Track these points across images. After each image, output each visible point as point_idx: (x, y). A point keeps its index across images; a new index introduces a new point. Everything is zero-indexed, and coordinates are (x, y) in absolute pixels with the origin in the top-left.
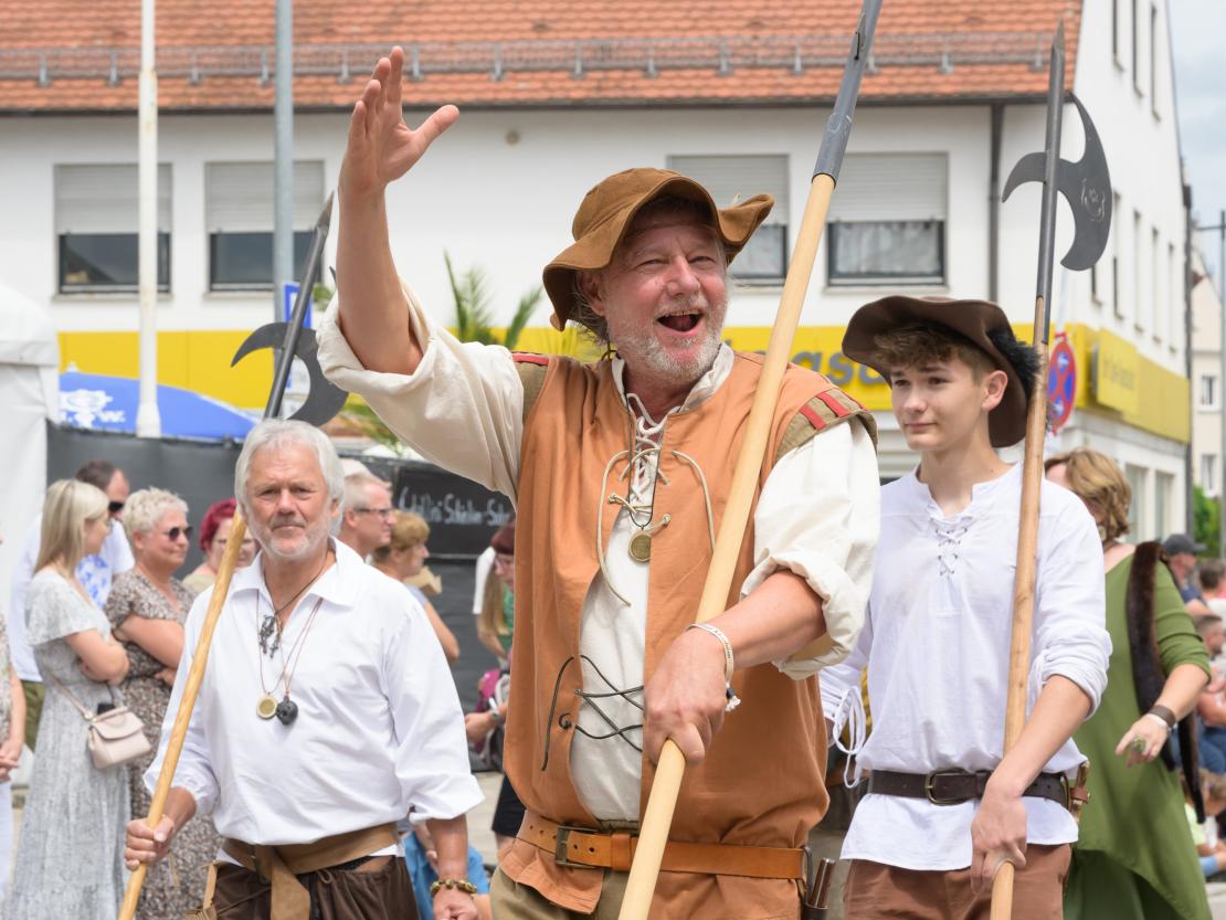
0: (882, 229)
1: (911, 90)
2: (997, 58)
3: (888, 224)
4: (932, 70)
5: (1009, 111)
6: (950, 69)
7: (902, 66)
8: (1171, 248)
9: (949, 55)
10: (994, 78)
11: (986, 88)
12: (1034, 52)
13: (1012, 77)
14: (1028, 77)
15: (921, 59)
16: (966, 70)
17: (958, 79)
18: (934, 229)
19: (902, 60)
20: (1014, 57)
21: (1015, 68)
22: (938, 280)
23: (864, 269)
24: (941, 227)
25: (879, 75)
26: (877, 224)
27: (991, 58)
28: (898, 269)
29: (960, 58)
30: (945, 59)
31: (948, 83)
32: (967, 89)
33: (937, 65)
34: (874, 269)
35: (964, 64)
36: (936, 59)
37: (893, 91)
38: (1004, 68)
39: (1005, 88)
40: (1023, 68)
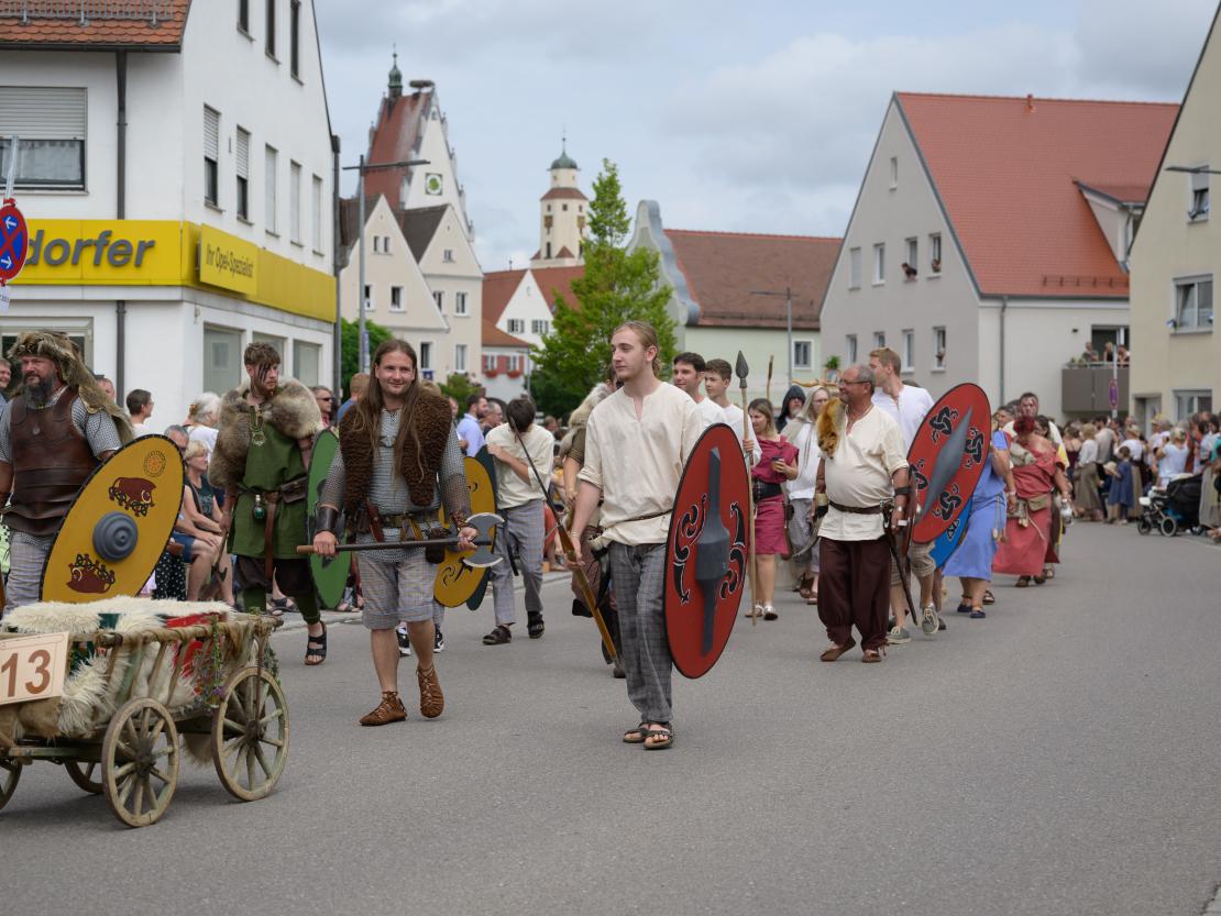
0: (37, 145)
1: (52, 38)
2: (124, 17)
3: (42, 142)
4: (74, 23)
5: (131, 57)
6: (87, 23)
7: (49, 19)
8: (317, 179)
9: (85, 12)
10: (121, 31)
11: (113, 39)
12: (151, 12)
13: (134, 31)
14: (146, 31)
15: (64, 15)
16: (101, 24)
17: (93, 31)
18: (77, 147)
19: (51, 15)
20: (136, 17)
21: (136, 25)
22: (81, 186)
23: (22, 177)
24: (82, 143)
25: (31, 25)
26: (33, 140)
27: (118, 16)
28: (49, 177)
29: (95, 16)
30: (83, 14)
31: (85, 33)
32: (99, 38)
33: (79, 19)
34: (30, 177)
35: (98, 19)
36: (76, 15)
37: (42, 37)
38: (129, 24)
39: (129, 39)
40: (145, 24)
